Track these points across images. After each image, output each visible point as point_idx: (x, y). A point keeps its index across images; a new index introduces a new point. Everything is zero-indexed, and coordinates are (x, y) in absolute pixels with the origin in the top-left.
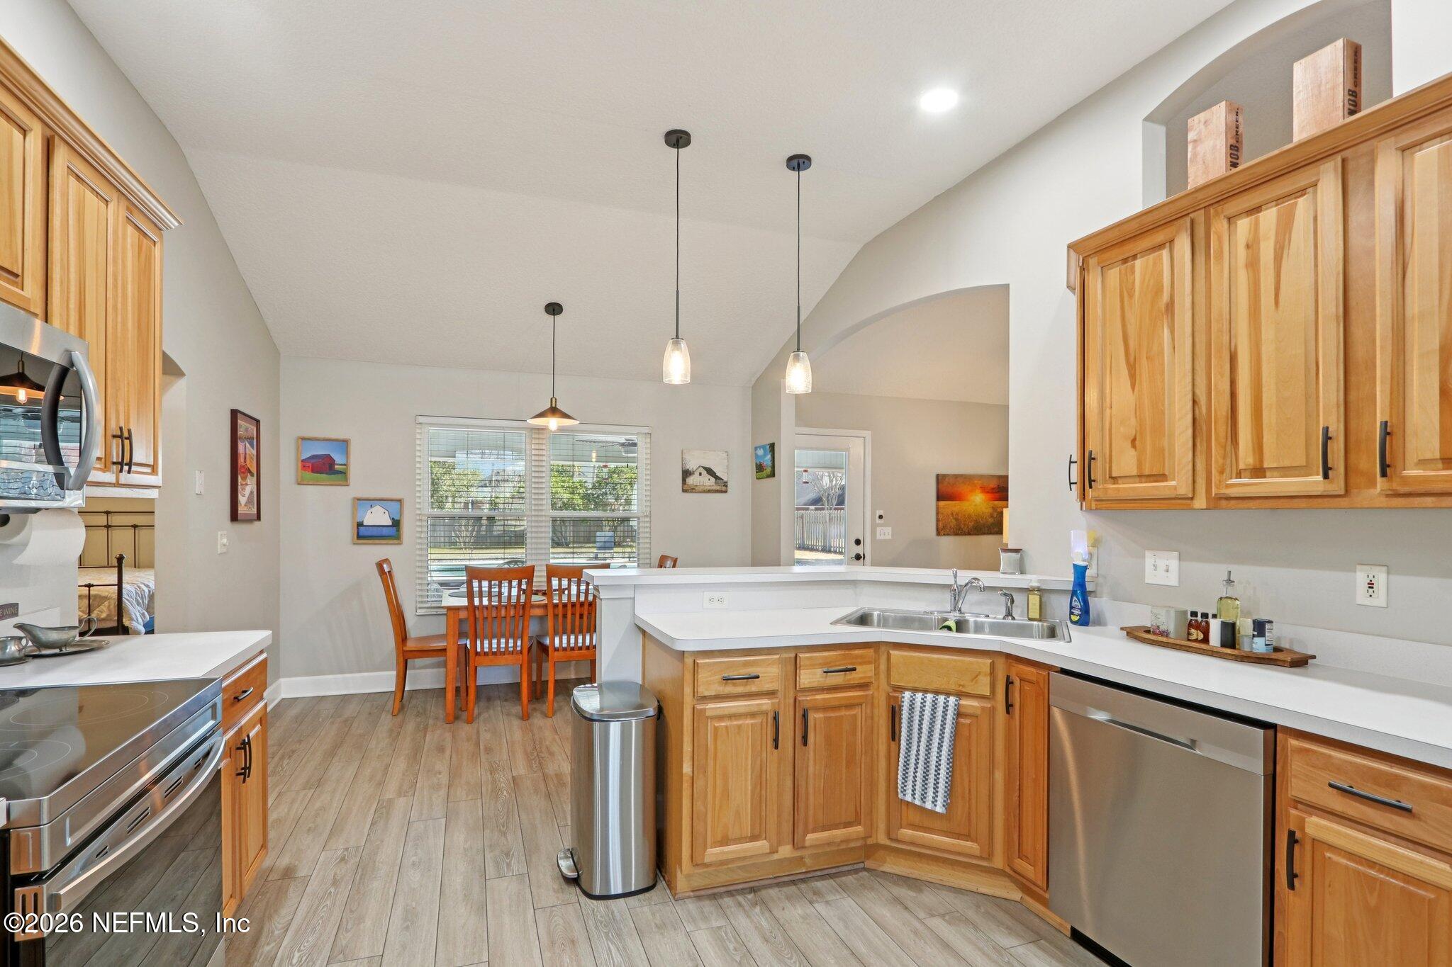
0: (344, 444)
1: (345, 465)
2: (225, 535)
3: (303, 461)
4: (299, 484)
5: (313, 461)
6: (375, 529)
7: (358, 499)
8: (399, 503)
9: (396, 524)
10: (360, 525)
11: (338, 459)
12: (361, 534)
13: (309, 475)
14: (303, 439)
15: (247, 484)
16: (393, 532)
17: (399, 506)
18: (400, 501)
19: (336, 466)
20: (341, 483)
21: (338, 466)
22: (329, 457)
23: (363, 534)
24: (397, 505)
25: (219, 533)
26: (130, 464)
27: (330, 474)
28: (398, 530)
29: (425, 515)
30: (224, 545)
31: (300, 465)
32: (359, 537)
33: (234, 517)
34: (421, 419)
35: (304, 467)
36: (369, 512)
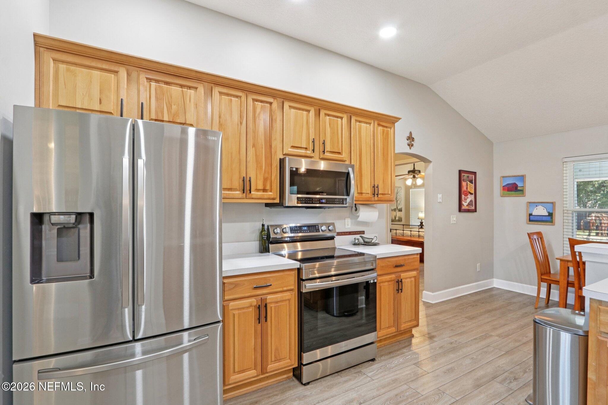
0: (522, 178)
1: (523, 187)
2: (455, 217)
3: (503, 187)
4: (502, 197)
5: (508, 186)
6: (538, 217)
7: (530, 203)
8: (552, 204)
9: (551, 215)
10: (530, 215)
11: (519, 184)
12: (531, 219)
13: (506, 192)
14: (503, 177)
15: (468, 198)
16: (550, 218)
17: (552, 206)
18: (553, 203)
19: (518, 188)
20: (520, 195)
21: (519, 188)
22: (515, 184)
23: (532, 219)
24: (551, 205)
25: (452, 216)
26: (378, 194)
27: (516, 192)
28: (552, 218)
29: (570, 210)
30: (455, 221)
31: (502, 189)
32: (530, 220)
33: (460, 210)
34: (566, 160)
35: (504, 189)
36: (536, 208)
